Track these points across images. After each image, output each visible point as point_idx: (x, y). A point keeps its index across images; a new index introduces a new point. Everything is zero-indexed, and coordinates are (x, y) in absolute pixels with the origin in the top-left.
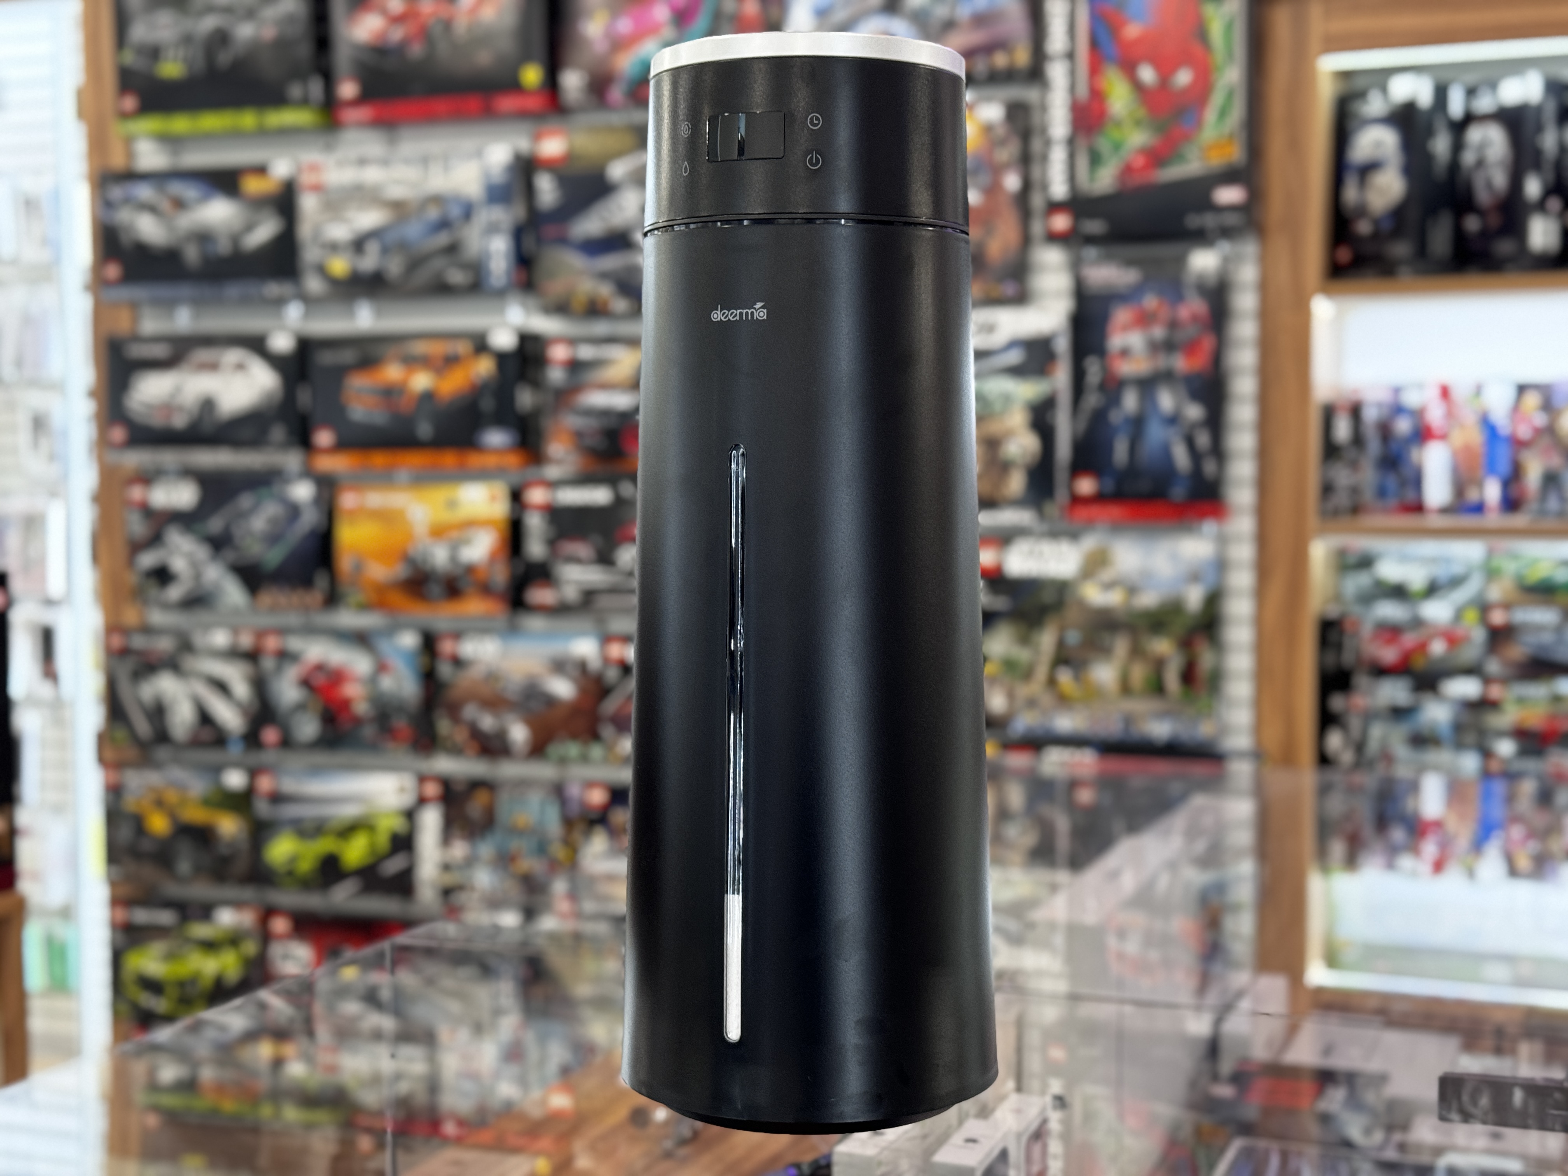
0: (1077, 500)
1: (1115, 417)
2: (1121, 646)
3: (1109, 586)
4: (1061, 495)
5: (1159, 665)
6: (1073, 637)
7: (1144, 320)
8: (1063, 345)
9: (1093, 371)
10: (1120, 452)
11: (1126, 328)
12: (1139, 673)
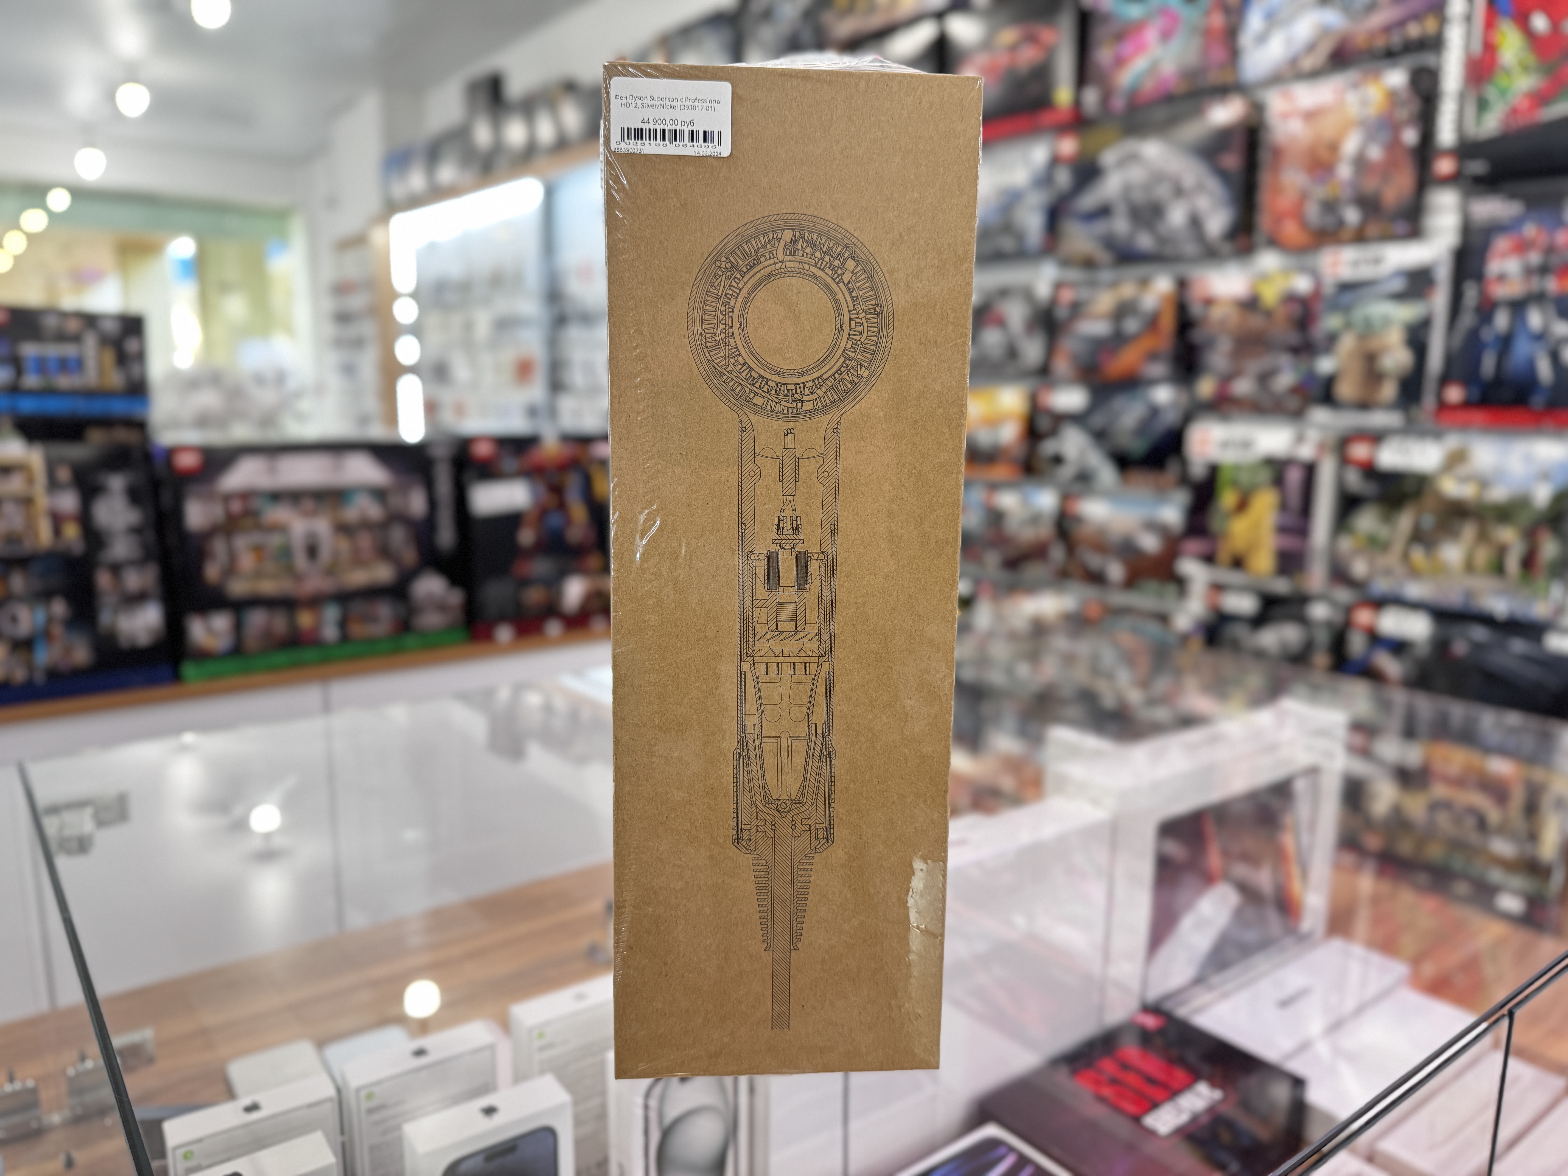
0: (1443, 407)
1: (1487, 335)
2: (1469, 531)
3: (1465, 480)
4: (1429, 401)
5: (1501, 551)
6: (1428, 521)
7: (1522, 247)
8: (1443, 275)
9: (1471, 294)
10: (1488, 365)
11: (1504, 255)
12: (1483, 556)
